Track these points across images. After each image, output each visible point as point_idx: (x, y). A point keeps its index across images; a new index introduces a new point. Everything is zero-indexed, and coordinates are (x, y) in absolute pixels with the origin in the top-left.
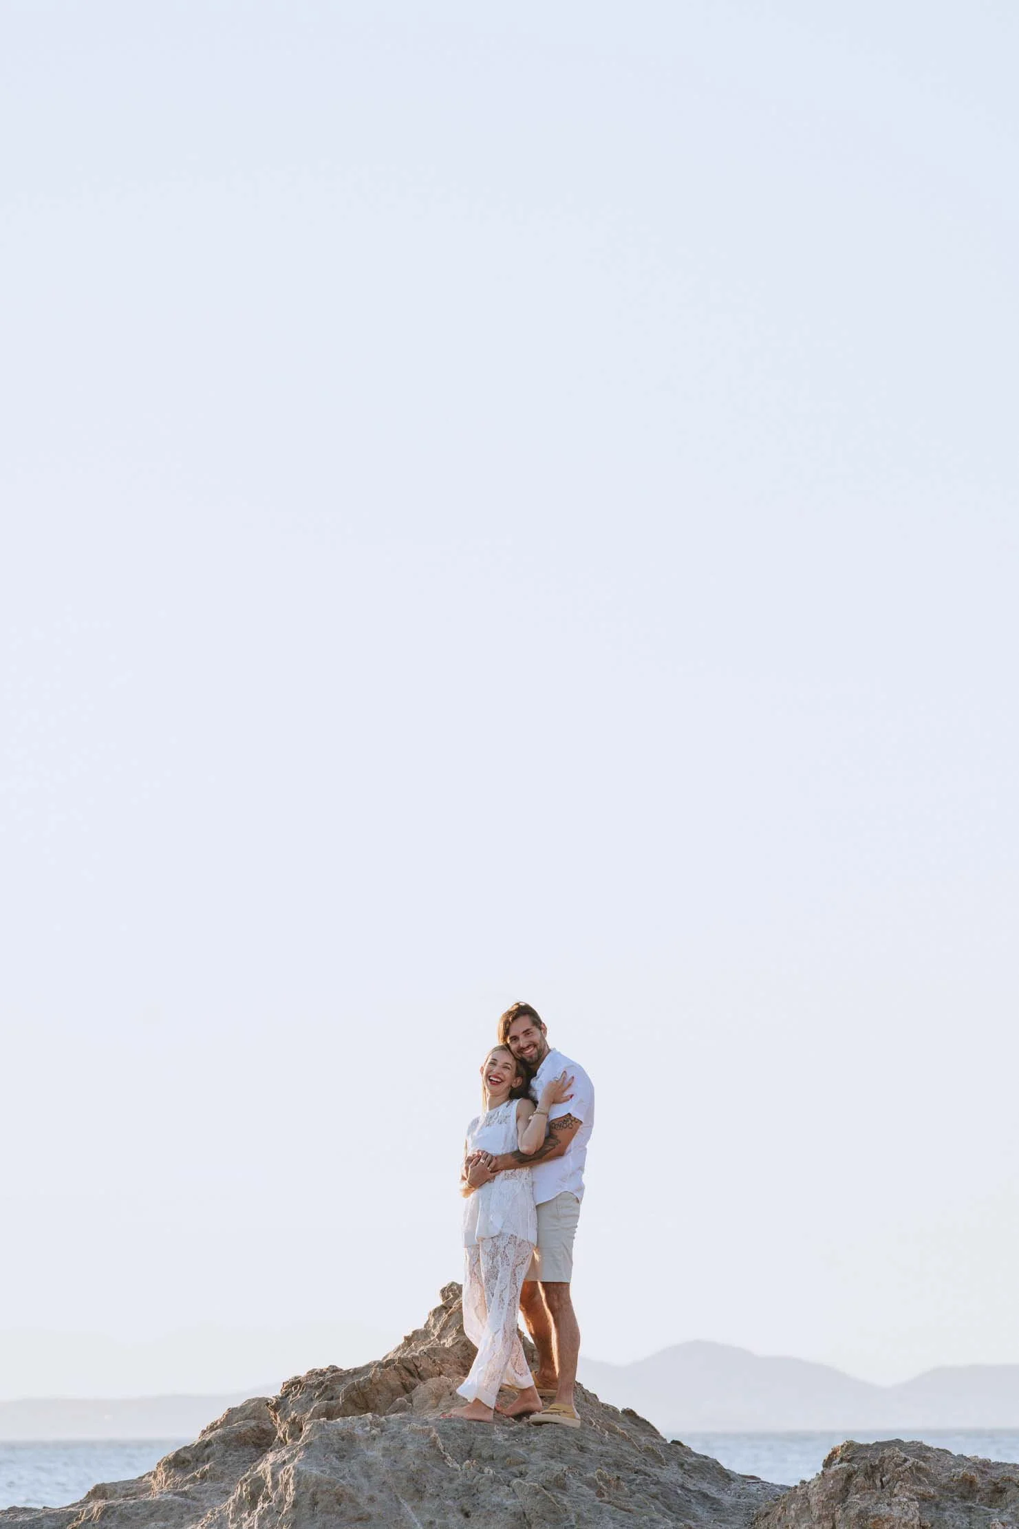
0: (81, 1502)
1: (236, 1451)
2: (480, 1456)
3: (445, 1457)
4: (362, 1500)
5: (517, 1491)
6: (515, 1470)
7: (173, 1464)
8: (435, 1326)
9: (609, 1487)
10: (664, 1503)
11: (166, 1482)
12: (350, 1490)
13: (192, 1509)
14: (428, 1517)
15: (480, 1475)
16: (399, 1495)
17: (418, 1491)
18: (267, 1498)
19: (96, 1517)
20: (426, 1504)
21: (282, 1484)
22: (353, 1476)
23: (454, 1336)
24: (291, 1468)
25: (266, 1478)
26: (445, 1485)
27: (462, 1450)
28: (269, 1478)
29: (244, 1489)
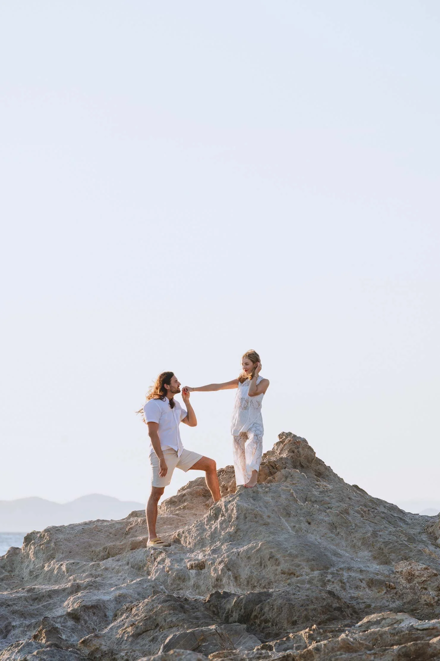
0: (126, 518)
1: (196, 498)
2: (311, 501)
3: (297, 501)
4: (265, 517)
5: (329, 514)
6: (326, 506)
7: (169, 503)
8: (277, 450)
9: (365, 514)
10: (387, 521)
11: (167, 510)
12: (260, 513)
13: (182, 521)
14: (293, 524)
15: (313, 508)
16: (280, 515)
17: (287, 514)
18: (223, 515)
19: (140, 523)
20: (291, 519)
21: (230, 510)
22: (260, 507)
23: (287, 453)
24: (235, 504)
25: (222, 507)
26: (299, 511)
27: (303, 498)
28: (223, 507)
29: (212, 512)
